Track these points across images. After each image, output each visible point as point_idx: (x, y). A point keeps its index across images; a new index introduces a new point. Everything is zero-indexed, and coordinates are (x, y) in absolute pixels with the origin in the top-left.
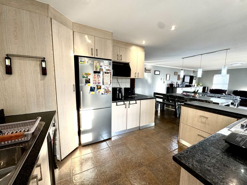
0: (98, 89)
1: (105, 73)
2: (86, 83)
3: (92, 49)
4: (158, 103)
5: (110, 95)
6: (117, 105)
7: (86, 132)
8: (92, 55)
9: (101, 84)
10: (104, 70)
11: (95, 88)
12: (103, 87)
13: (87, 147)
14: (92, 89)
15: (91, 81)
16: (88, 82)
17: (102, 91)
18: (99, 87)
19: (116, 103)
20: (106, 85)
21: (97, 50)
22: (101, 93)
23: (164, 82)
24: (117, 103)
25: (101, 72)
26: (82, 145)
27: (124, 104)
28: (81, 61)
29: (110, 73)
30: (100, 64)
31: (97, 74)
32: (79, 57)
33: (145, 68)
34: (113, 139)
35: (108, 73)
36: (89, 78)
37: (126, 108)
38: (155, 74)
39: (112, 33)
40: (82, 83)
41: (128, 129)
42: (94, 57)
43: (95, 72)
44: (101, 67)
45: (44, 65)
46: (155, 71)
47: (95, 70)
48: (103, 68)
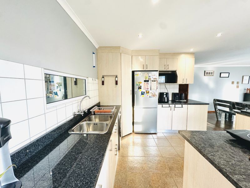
0: (147, 93)
1: (153, 81)
2: (139, 89)
3: (143, 65)
4: (221, 112)
5: (156, 98)
6: (162, 107)
7: (138, 123)
8: (143, 69)
9: (149, 89)
10: (152, 79)
11: (144, 92)
12: (150, 91)
13: (138, 135)
14: (143, 94)
15: (142, 87)
16: (140, 88)
17: (150, 95)
18: (147, 92)
19: (161, 105)
20: (153, 91)
21: (147, 65)
22: (149, 96)
23: (238, 87)
24: (163, 105)
25: (150, 81)
26: (135, 132)
27: (169, 107)
28: (136, 74)
29: (156, 81)
30: (149, 75)
31: (146, 82)
32: (135, 72)
33: (205, 71)
34: (158, 135)
35: (155, 81)
36: (140, 85)
37: (171, 110)
38: (220, 77)
39: (159, 50)
40: (136, 89)
41: (173, 130)
42: (144, 70)
43: (145, 81)
44: (149, 77)
45: (117, 80)
46: (221, 73)
47: (145, 80)
48: (151, 77)
